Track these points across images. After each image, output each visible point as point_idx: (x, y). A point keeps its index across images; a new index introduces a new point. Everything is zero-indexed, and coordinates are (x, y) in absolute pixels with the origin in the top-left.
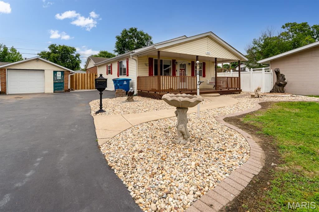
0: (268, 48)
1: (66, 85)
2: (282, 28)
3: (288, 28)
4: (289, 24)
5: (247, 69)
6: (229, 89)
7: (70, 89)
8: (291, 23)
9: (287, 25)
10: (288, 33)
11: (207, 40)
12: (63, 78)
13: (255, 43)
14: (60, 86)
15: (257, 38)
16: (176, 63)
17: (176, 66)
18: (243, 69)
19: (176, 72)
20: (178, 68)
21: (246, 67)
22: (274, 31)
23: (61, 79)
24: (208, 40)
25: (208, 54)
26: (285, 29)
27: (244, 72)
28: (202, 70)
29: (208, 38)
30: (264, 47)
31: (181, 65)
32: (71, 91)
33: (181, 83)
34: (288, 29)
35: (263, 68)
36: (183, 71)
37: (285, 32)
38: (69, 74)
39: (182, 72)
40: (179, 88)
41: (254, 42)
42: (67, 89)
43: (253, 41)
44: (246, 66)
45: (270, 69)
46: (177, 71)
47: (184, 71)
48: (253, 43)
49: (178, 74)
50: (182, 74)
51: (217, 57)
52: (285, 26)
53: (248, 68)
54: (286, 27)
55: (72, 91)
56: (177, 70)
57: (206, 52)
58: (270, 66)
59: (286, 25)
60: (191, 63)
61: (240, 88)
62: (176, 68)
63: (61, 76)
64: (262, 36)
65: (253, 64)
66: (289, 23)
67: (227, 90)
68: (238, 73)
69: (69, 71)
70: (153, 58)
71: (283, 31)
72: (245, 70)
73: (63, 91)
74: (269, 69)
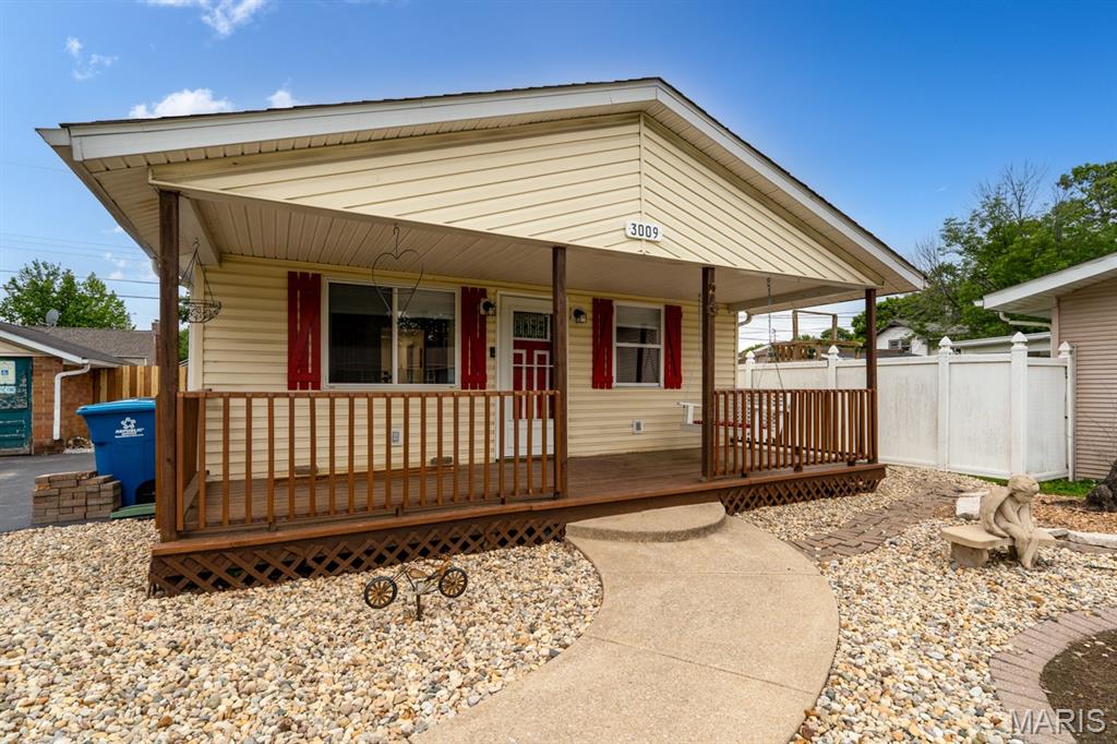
0: (1014, 253)
1: (44, 421)
2: (1058, 185)
3: (1086, 184)
4: (1089, 169)
5: (917, 346)
6: (798, 468)
7: (60, 440)
8: (1096, 168)
9: (1080, 174)
10: (1082, 203)
11: (635, 141)
12: (29, 388)
13: (952, 235)
14: (10, 425)
15: (962, 216)
16: (488, 306)
17: (489, 327)
18: (900, 346)
19: (489, 362)
20: (501, 338)
21: (913, 336)
22: (1038, 182)
23: (17, 394)
24: (646, 143)
25: (641, 235)
26: (1070, 190)
27: (903, 360)
28: (662, 347)
29: (645, 131)
30: (988, 254)
31: (522, 321)
32: (67, 451)
33: (523, 424)
34: (1083, 191)
35: (1019, 337)
36: (536, 353)
37: (1072, 201)
38: (58, 372)
39: (530, 360)
40: (509, 453)
41: (948, 231)
42: (48, 442)
43: (943, 227)
44: (911, 333)
45: (1054, 341)
46: (493, 355)
47: (547, 353)
48: (943, 237)
49: (500, 374)
50: (530, 370)
51: (714, 261)
52: (1072, 177)
53: (920, 342)
54: (1076, 184)
55: (78, 451)
56: (493, 350)
57: (629, 221)
58: (1054, 326)
59: (1076, 172)
60: (587, 307)
61: (873, 458)
62: (489, 336)
63: (13, 382)
64: (983, 207)
65: (943, 324)
66: (1092, 164)
67: (788, 472)
68: (863, 362)
69: (60, 360)
70: (317, 278)
71: (1064, 195)
72: (907, 349)
73: (26, 449)
74: (1047, 340)
